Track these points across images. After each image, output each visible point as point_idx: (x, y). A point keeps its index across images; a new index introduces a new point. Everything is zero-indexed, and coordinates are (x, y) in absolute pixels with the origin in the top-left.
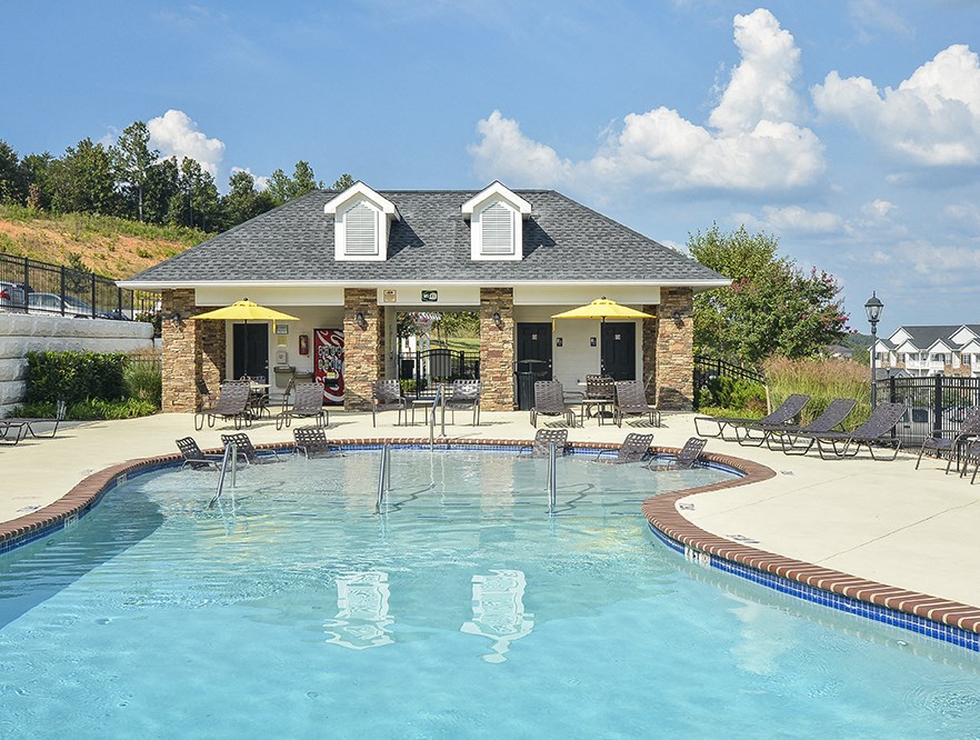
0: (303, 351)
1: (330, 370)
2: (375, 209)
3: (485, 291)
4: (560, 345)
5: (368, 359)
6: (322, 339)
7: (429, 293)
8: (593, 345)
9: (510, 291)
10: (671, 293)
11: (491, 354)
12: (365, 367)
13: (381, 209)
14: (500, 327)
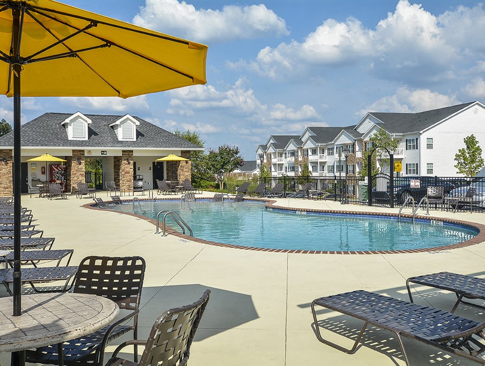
0: (43, 173)
1: (58, 180)
2: (84, 122)
3: (123, 151)
4: (139, 170)
5: (82, 175)
6: (54, 168)
7: (104, 152)
8: (150, 169)
9: (132, 151)
10: (184, 152)
11: (126, 173)
12: (81, 178)
13: (87, 122)
14: (129, 163)
